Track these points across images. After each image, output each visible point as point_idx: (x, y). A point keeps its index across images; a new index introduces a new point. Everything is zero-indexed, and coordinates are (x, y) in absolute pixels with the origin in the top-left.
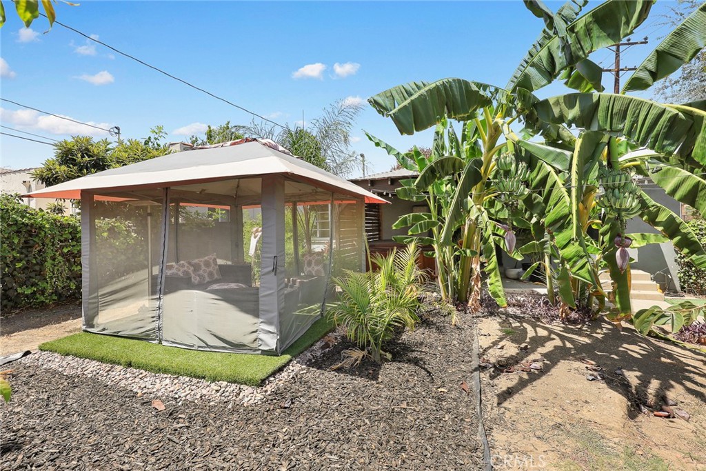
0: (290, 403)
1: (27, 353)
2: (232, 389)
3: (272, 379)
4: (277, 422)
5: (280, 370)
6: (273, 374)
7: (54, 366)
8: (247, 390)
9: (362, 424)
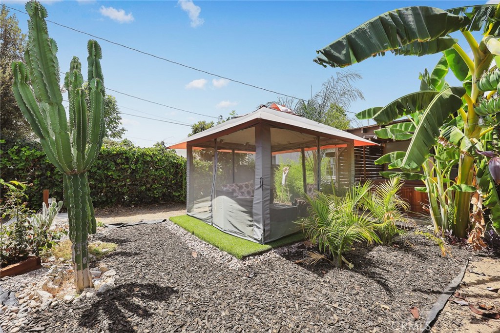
0: (253, 275)
1: (165, 220)
2: (228, 258)
3: (251, 257)
4: (240, 284)
5: (260, 253)
6: (254, 255)
7: (169, 228)
8: (235, 260)
9: (292, 306)
